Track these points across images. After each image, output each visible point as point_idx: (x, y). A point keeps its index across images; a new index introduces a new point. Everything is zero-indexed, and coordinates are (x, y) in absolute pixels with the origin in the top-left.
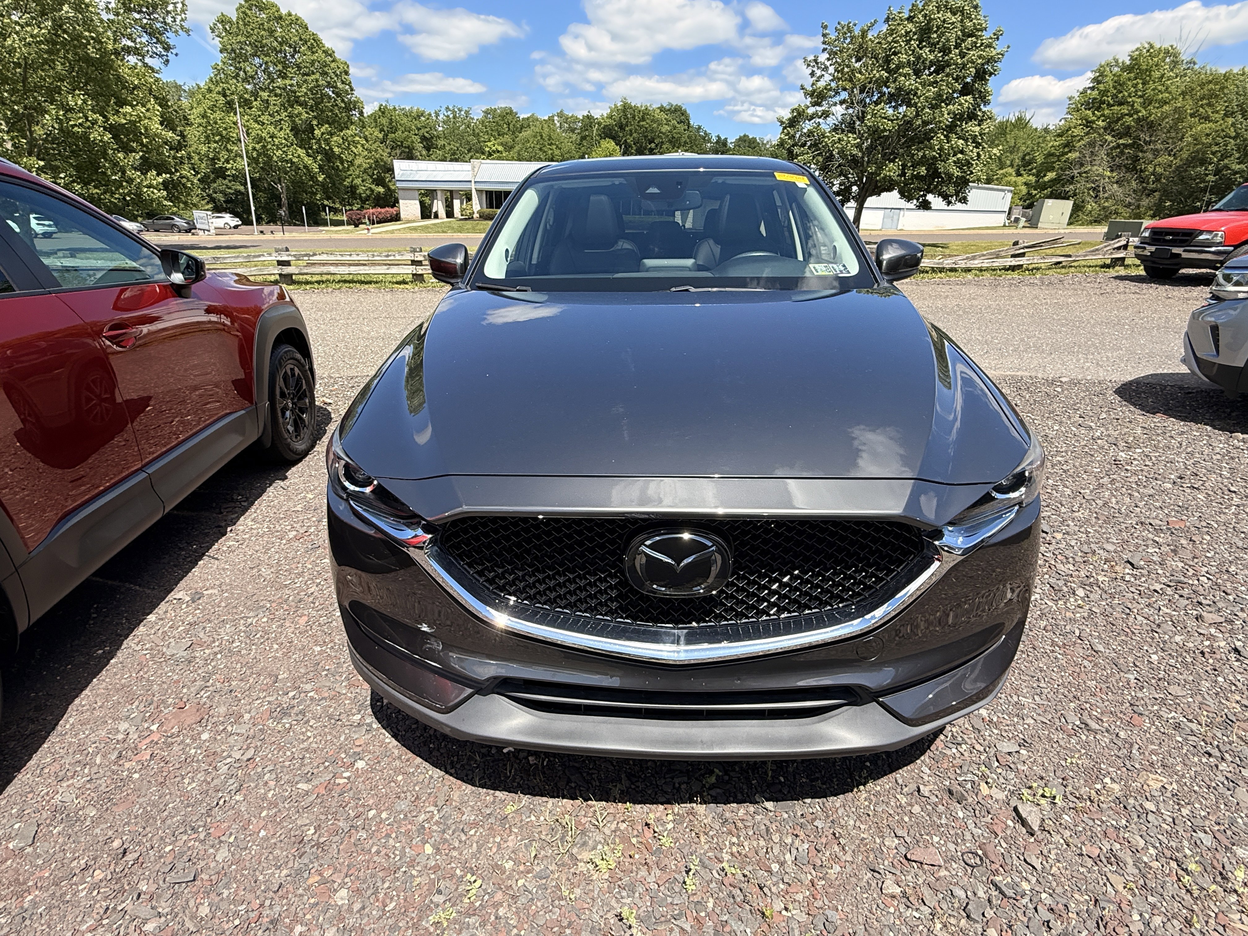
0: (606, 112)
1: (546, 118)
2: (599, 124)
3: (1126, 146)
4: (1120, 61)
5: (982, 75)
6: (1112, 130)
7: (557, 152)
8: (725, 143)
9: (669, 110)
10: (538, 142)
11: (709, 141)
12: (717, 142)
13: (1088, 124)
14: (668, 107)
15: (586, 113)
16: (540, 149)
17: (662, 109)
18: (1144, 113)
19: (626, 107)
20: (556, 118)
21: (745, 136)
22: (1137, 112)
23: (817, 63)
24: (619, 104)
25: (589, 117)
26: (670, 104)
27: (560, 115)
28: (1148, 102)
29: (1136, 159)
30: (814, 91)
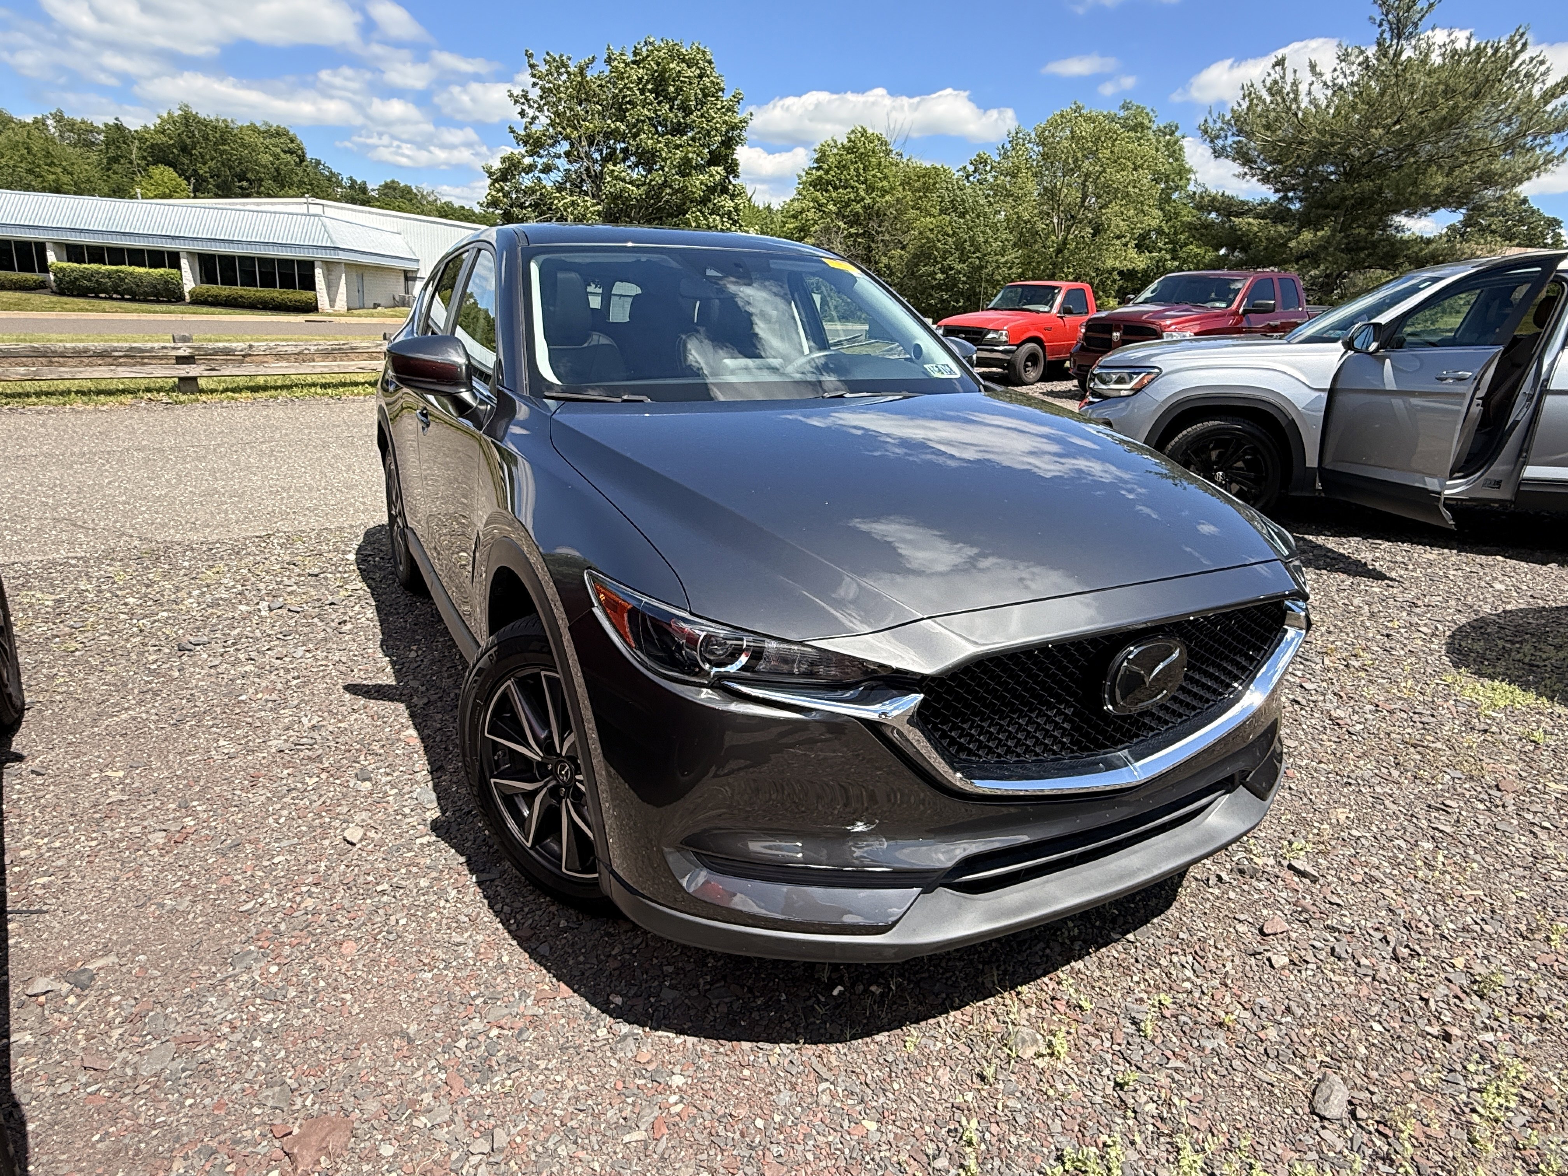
0: (153, 123)
1: (29, 120)
2: (142, 140)
3: (857, 235)
4: (839, 143)
5: (729, 143)
6: (844, 217)
7: (65, 179)
8: (363, 189)
9: (265, 132)
10: (23, 158)
11: (339, 184)
12: (352, 187)
13: (820, 207)
14: (263, 128)
15: (111, 122)
16: (30, 171)
17: (253, 128)
18: (868, 201)
19: (188, 119)
20: (50, 122)
21: (393, 182)
22: (863, 199)
23: (528, 101)
24: (177, 113)
25: (119, 128)
26: (266, 124)
27: (59, 118)
28: (870, 189)
29: (869, 249)
30: (528, 136)
